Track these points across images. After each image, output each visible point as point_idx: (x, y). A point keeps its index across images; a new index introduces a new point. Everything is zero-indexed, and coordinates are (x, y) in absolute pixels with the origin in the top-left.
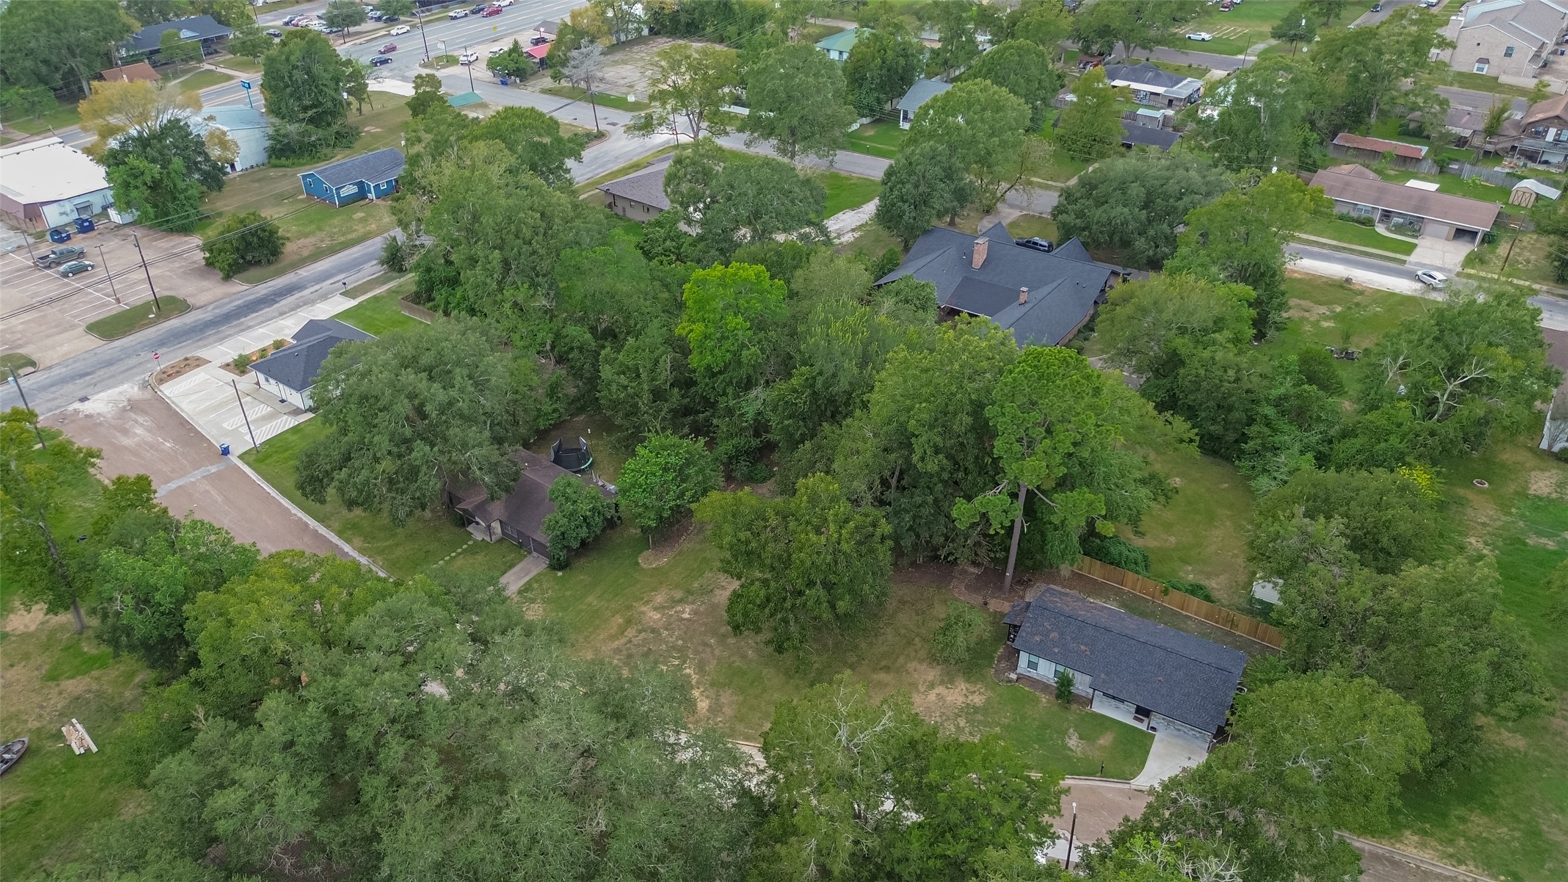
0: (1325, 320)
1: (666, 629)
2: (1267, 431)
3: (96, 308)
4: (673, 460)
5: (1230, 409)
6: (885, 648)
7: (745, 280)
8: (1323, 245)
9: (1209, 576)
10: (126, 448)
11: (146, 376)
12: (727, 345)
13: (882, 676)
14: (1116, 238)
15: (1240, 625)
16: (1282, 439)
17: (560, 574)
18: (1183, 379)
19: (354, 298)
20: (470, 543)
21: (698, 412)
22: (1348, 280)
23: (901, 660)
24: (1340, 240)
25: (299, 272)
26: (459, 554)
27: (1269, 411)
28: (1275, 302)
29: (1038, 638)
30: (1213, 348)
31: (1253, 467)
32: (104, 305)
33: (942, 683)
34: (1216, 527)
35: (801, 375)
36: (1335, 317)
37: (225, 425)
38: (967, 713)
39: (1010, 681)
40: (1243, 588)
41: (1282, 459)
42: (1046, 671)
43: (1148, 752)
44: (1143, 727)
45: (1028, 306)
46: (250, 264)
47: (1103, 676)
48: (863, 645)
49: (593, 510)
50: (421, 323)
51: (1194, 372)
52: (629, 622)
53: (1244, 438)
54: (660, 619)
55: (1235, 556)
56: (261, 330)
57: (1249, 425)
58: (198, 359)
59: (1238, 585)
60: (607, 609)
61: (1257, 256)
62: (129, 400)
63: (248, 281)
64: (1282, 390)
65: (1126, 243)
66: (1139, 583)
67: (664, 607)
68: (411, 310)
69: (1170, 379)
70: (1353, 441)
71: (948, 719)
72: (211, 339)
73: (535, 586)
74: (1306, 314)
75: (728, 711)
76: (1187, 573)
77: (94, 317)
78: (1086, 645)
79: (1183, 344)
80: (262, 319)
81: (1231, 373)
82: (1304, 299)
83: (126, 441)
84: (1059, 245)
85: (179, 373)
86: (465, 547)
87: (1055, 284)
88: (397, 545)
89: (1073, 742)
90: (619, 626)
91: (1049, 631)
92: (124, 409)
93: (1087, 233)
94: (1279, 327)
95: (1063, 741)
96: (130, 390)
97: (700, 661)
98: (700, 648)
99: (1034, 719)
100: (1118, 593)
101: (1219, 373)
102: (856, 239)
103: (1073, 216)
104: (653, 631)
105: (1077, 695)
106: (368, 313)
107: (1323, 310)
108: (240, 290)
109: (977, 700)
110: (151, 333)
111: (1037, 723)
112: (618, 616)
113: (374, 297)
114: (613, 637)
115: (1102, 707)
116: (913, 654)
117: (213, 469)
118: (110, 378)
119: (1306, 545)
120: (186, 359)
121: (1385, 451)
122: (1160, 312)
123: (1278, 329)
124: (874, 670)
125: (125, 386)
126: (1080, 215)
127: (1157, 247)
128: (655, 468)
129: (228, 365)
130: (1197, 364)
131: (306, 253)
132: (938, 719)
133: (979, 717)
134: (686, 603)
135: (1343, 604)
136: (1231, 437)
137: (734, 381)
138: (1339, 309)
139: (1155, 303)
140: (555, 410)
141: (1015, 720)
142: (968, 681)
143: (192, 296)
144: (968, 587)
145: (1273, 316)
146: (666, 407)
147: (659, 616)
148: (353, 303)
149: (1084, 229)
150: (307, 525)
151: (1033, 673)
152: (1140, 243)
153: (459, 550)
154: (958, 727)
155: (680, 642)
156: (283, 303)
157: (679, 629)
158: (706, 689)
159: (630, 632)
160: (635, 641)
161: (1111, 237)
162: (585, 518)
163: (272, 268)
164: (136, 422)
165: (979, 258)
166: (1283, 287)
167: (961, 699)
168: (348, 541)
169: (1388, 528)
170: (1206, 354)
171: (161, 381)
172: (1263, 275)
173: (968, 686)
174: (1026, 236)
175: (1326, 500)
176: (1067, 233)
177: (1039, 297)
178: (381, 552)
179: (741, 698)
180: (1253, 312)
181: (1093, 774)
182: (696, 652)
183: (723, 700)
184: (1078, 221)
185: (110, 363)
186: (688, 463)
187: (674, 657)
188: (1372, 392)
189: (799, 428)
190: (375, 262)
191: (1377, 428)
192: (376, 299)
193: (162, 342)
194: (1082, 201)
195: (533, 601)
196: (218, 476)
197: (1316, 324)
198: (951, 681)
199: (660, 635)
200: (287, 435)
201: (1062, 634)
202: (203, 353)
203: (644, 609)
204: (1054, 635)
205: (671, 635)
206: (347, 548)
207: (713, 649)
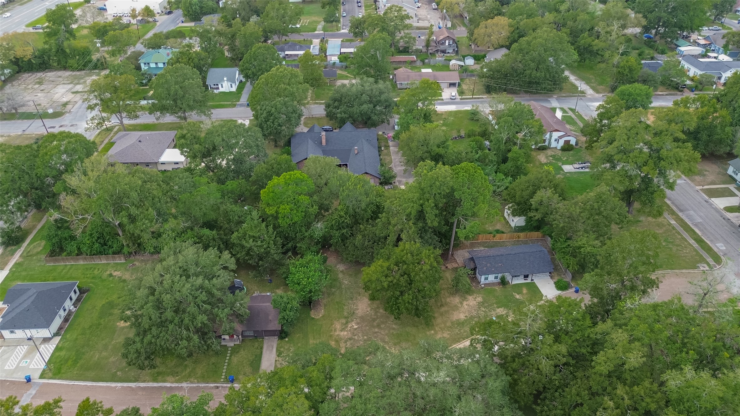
1: (355, 336)
9: (494, 226)
13: (443, 309)
17: (287, 339)
20: (230, 349)
23: (443, 300)
26: (230, 356)
29: (485, 268)
33: (463, 300)
35: (342, 210)
37: (6, 368)
38: (481, 305)
39: (483, 288)
40: (507, 225)
42: (491, 278)
43: (538, 288)
44: (530, 281)
45: (361, 154)
47: (512, 270)
50: (66, 265)
52: (337, 341)
54: (348, 334)
59: (504, 225)
66: (484, 237)
67: (344, 329)
68: (56, 261)
71: (478, 310)
73: (282, 349)
76: (488, 228)
86: (229, 352)
88: (194, 369)
89: (518, 296)
90: (334, 345)
91: (486, 264)
95: (515, 298)
97: (381, 339)
98: (375, 335)
99: (501, 296)
100: (479, 243)
104: (350, 339)
109: (480, 299)
111: (503, 296)
113: (16, 264)
115: (516, 281)
116: (445, 296)
117: (32, 391)
124: (439, 308)
132: (475, 312)
133: (486, 305)
134: (350, 322)
141: (496, 299)
142: (470, 295)
147: (346, 332)
148: (6, 272)
150: (130, 387)
151: (487, 282)
153: (228, 355)
154: (483, 311)
157: (359, 333)
159: (342, 344)
160: (348, 346)
167: (475, 302)
168: (164, 381)
173: (472, 297)
178: (189, 376)
182: (376, 337)
192: (17, 264)
195: (288, 356)
196: (40, 392)
198: (465, 298)
200: (57, 354)
201: (490, 263)
203: (337, 333)
205: (359, 337)
206: (168, 385)
207: (380, 333)
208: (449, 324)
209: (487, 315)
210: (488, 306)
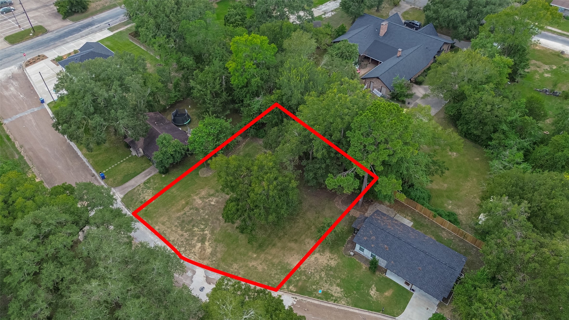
0: (547, 73)
1: (203, 209)
2: (502, 136)
3: (11, 29)
4: (212, 131)
5: (485, 124)
6: (297, 230)
7: (256, 43)
8: (554, 32)
9: (459, 207)
10: (5, 97)
11: (22, 63)
12: (245, 75)
13: (292, 245)
14: (451, 25)
15: (468, 238)
16: (509, 142)
17: (163, 176)
18: (465, 106)
19: (112, 32)
20: (130, 156)
21: (236, 103)
22: (562, 52)
23: (303, 237)
24: (563, 30)
25: (94, 17)
26: (124, 161)
27: (504, 127)
28: (523, 64)
29: (365, 238)
30: (483, 93)
31: (492, 153)
32: (14, 28)
33: (319, 251)
34: (468, 181)
35: (277, 94)
36: (553, 72)
37: (46, 89)
38: (327, 270)
39: (350, 255)
40: (474, 216)
41: (507, 153)
42: (367, 253)
43: (408, 303)
44: (408, 288)
45: (401, 58)
46: (75, 12)
47: (392, 262)
48: (288, 227)
49: (175, 151)
50: (136, 46)
51: (470, 104)
52: (187, 203)
53: (491, 139)
54: (201, 204)
55: (475, 198)
56: (72, 44)
57: (494, 132)
58: (44, 56)
59: (472, 214)
60: (179, 196)
61: (517, 42)
62: (12, 74)
63: (73, 20)
64: (514, 118)
65: (455, 28)
66: (423, 210)
67: (204, 198)
68: (133, 40)
69: (459, 104)
70: (545, 148)
71: (317, 272)
72: (51, 47)
73: (152, 181)
74: (538, 69)
75: (219, 255)
76: (448, 205)
77: (8, 33)
78: (387, 245)
79: (467, 89)
80: (73, 39)
81: (489, 107)
82: (539, 61)
83: (6, 93)
84: (424, 26)
85: (34, 62)
86: (127, 158)
87: (416, 47)
88: (100, 154)
89: (373, 292)
90: (183, 205)
91: (371, 235)
92: (9, 78)
93: (437, 21)
94: (522, 76)
95: (368, 291)
96: (14, 69)
97: (213, 227)
98: (215, 221)
99: (357, 277)
100: (413, 212)
101: (482, 106)
102: (332, 15)
103: (432, 12)
104: (197, 209)
105: (380, 267)
106: (116, 39)
107: (547, 67)
108: (69, 24)
109: (333, 263)
110: (29, 42)
111: (358, 279)
112: (183, 200)
114: (178, 211)
115: (390, 275)
116: (309, 234)
117: (36, 109)
118: (7, 62)
119: (505, 216)
120: (39, 56)
121: (560, 157)
122: (460, 71)
123: (522, 77)
124: (290, 241)
125: (13, 67)
126: (436, 12)
127: (470, 30)
128: (203, 134)
129: (54, 60)
130: (472, 100)
131: (98, 8)
132: (313, 271)
133: (332, 273)
134: (214, 196)
135: (518, 254)
136: (484, 137)
137: (250, 91)
138: (555, 67)
139: (458, 66)
140: (176, 96)
141: (348, 276)
142: (331, 252)
143: (49, 26)
144: (342, 201)
145: (521, 71)
146: (219, 101)
147: (201, 202)
148: (111, 34)
149: (436, 19)
151: (361, 253)
152: (462, 29)
153: (125, 159)
154: (320, 276)
155: (207, 216)
156: (84, 31)
157: (208, 209)
158: (212, 243)
159: (187, 209)
160: (188, 214)
161: (448, 24)
162: (172, 155)
163: (84, 15)
164: (12, 84)
165: (383, 32)
166: (527, 57)
167: (326, 261)
168: (81, 150)
169: (552, 209)
170: (478, 96)
171: (27, 65)
172: (519, 50)
173: (330, 255)
174: (411, 19)
175: (522, 188)
176: (428, 20)
177: (407, 54)
178: (92, 157)
179: (226, 249)
180: (510, 71)
181: (378, 311)
182: (213, 223)
183: (218, 249)
184: (434, 15)
185: (9, 56)
186: (220, 132)
187: (202, 224)
188: (561, 123)
189: (274, 119)
190: (123, 15)
191: (559, 144)
192: (121, 32)
193: (31, 48)
194: (438, 5)
195: (149, 188)
196: (37, 113)
197: (541, 75)
198: (323, 251)
199: (199, 212)
201: (377, 238)
202: (46, 54)
203: (195, 197)
204: (373, 238)
205: (204, 213)
206: (80, 153)
207: (220, 222)
208: (276, 261)
209: (318, 283)
210: (332, 275)
